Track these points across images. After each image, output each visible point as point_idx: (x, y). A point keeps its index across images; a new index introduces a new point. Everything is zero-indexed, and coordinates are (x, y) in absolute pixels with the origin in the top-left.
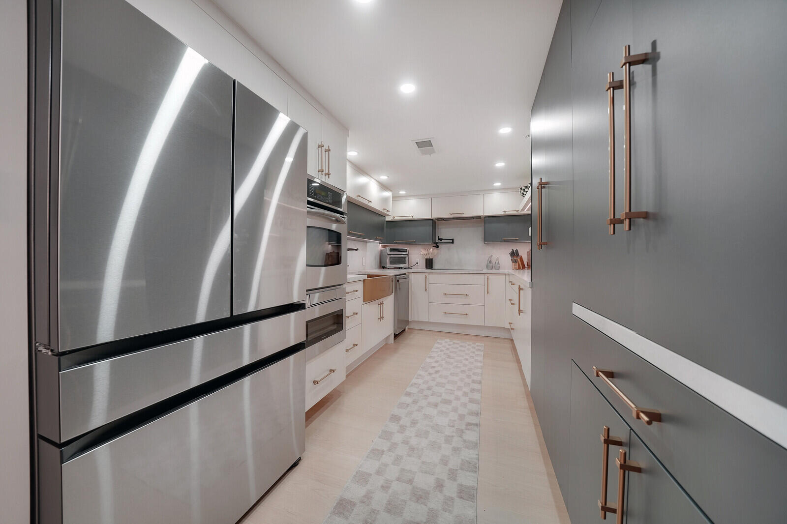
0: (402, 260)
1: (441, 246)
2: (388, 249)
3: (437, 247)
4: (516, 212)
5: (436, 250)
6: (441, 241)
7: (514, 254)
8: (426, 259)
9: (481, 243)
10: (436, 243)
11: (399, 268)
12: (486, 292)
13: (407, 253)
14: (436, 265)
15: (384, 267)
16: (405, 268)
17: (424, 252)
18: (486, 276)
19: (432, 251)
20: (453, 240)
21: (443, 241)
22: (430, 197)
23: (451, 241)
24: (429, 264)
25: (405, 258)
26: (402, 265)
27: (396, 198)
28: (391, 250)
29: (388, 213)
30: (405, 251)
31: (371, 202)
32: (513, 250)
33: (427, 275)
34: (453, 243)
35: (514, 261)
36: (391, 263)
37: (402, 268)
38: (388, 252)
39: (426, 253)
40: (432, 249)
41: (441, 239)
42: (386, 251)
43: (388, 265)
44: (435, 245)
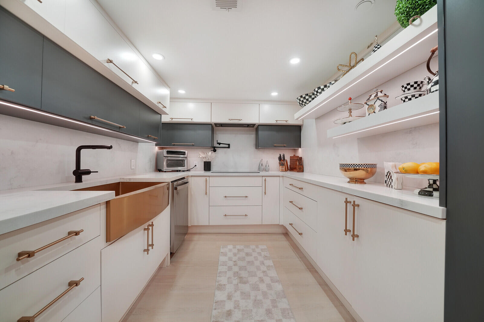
0: (181, 163)
1: (218, 150)
2: (165, 151)
3: (215, 151)
4: (285, 122)
5: (214, 153)
6: (219, 145)
7: (281, 159)
8: (205, 162)
9: (253, 148)
10: (214, 147)
11: (177, 171)
12: (264, 193)
13: (186, 156)
14: (214, 168)
15: (160, 171)
16: (183, 171)
17: (202, 155)
18: (264, 178)
19: (209, 155)
20: (229, 145)
21: (221, 145)
22: (211, 102)
23: (227, 146)
24: (207, 166)
25: (183, 161)
26: (179, 168)
27: (174, 98)
28: (168, 152)
29: (164, 109)
30: (184, 153)
31: (136, 82)
32: (280, 155)
33: (208, 178)
34: (229, 147)
35: (281, 164)
36: (168, 166)
37: (180, 171)
38: (165, 154)
39: (204, 156)
40: (210, 153)
41: (219, 144)
42: (163, 152)
43: (165, 168)
44: (213, 149)
